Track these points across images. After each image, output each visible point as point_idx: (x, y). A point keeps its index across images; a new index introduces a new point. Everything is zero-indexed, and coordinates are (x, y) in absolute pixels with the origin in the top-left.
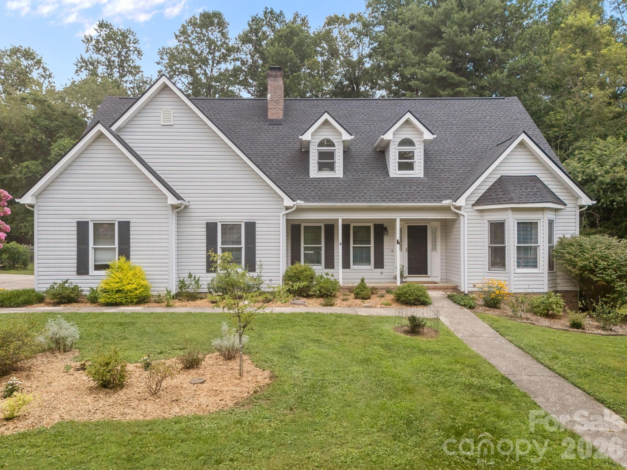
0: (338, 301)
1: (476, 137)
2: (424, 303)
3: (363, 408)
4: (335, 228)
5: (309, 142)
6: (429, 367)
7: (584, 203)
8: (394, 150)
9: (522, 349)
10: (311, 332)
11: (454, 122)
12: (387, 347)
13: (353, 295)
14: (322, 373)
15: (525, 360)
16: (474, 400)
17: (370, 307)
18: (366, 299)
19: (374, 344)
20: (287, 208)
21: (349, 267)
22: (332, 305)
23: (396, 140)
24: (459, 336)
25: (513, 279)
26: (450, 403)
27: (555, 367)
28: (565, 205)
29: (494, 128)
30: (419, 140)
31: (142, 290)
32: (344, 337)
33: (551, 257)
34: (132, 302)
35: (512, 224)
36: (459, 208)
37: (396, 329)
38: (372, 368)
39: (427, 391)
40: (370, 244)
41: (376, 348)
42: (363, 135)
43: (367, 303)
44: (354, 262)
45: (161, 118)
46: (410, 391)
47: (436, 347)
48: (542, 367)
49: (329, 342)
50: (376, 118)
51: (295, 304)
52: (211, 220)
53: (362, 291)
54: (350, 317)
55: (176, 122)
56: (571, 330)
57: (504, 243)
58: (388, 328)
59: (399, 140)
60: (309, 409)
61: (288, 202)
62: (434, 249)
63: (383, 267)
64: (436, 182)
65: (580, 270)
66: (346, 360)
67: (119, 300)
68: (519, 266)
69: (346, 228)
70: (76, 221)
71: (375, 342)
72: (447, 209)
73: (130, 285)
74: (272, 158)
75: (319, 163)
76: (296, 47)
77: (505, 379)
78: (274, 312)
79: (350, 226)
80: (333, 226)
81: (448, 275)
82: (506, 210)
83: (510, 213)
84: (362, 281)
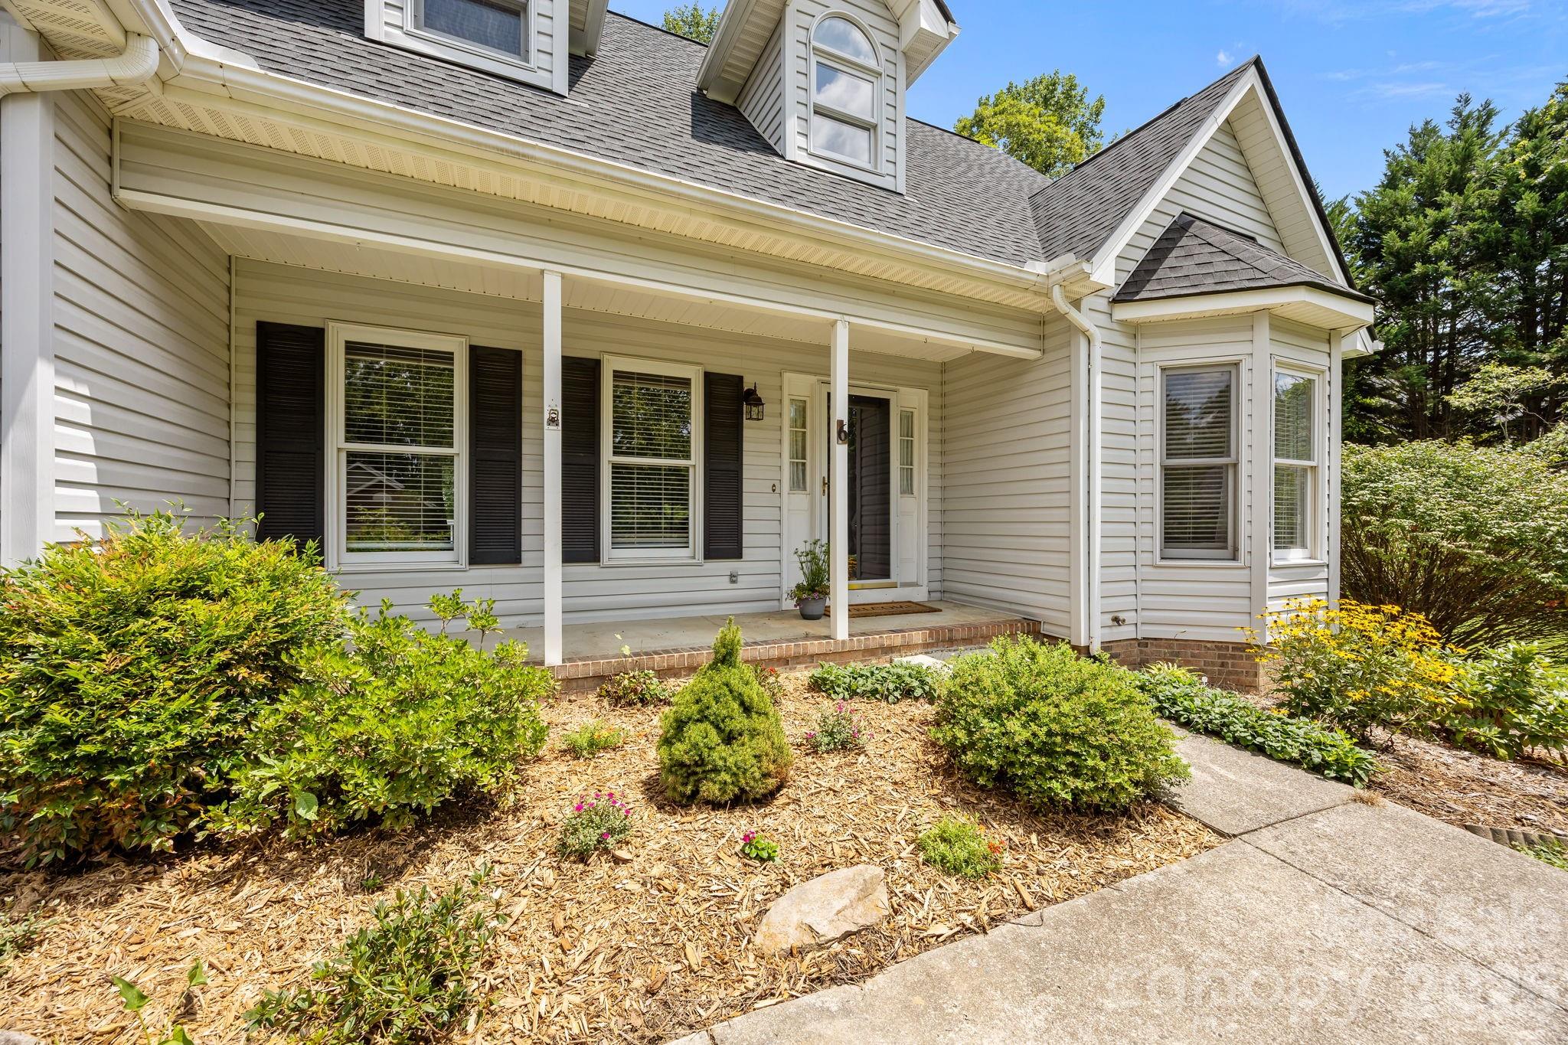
4: (527, 370)
8: (803, 50)
21: (594, 557)
25: (1268, 590)
35: (1267, 377)
40: (688, 457)
53: (729, 738)
62: (908, 489)
79: (597, 364)
80: (514, 358)
81: (950, 575)
82: (1246, 320)
83: (1263, 333)
84: (725, 657)
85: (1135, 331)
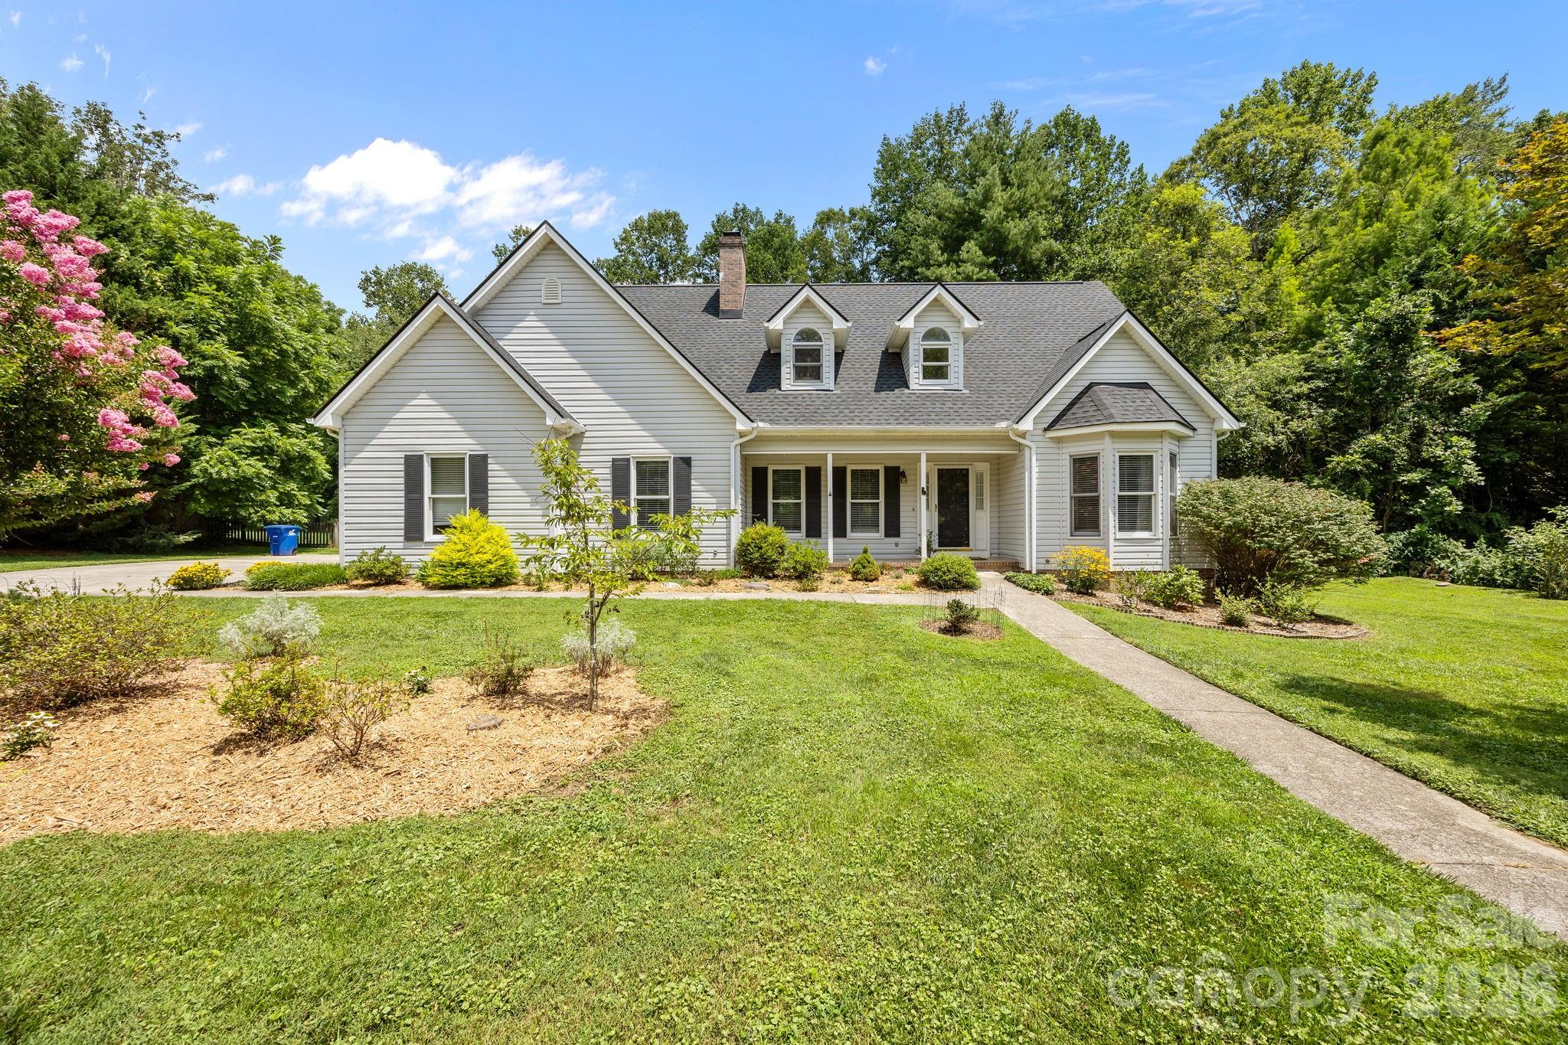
0: (824, 585)
1: (1043, 334)
2: (969, 587)
3: (858, 797)
4: (822, 473)
5: (779, 334)
6: (999, 693)
7: (1226, 426)
8: (916, 347)
9: (1163, 658)
10: (770, 630)
11: (1008, 314)
12: (912, 655)
13: (849, 576)
14: (774, 706)
15: (1184, 682)
16: (1125, 774)
17: (878, 592)
18: (872, 581)
19: (885, 651)
20: (742, 435)
21: (844, 535)
22: (812, 590)
23: (919, 330)
24: (1041, 636)
25: (1112, 549)
26: (1069, 781)
27: (1254, 693)
28: (1194, 429)
29: (1069, 321)
30: (955, 330)
31: (500, 563)
32: (829, 638)
33: (1175, 514)
34: (483, 583)
35: (1111, 458)
36: (1023, 435)
37: (924, 625)
38: (879, 694)
39: (1006, 749)
40: (878, 498)
41: (888, 656)
42: (867, 331)
43: (872, 586)
44: (852, 526)
45: (543, 293)
46: (966, 748)
47: (1005, 657)
48: (1224, 693)
49: (799, 647)
50: (886, 309)
51: (751, 588)
52: (620, 454)
53: (864, 567)
54: (843, 607)
55: (565, 299)
56: (1227, 627)
57: (1096, 491)
58: (909, 622)
59: (923, 331)
60: (718, 799)
61: (742, 424)
62: (980, 506)
63: (898, 536)
64: (985, 397)
65: (1227, 532)
66: (829, 680)
67: (461, 580)
68: (1121, 529)
69: (839, 473)
70: (402, 455)
71: (886, 646)
72: (1003, 439)
73: (480, 555)
74: (722, 363)
75: (796, 367)
76: (777, 250)
77: (1165, 721)
78: (712, 598)
79: (845, 468)
80: (818, 469)
81: (1002, 546)
82: (1100, 436)
83: (1108, 440)
84: (865, 551)
85: (1059, 440)
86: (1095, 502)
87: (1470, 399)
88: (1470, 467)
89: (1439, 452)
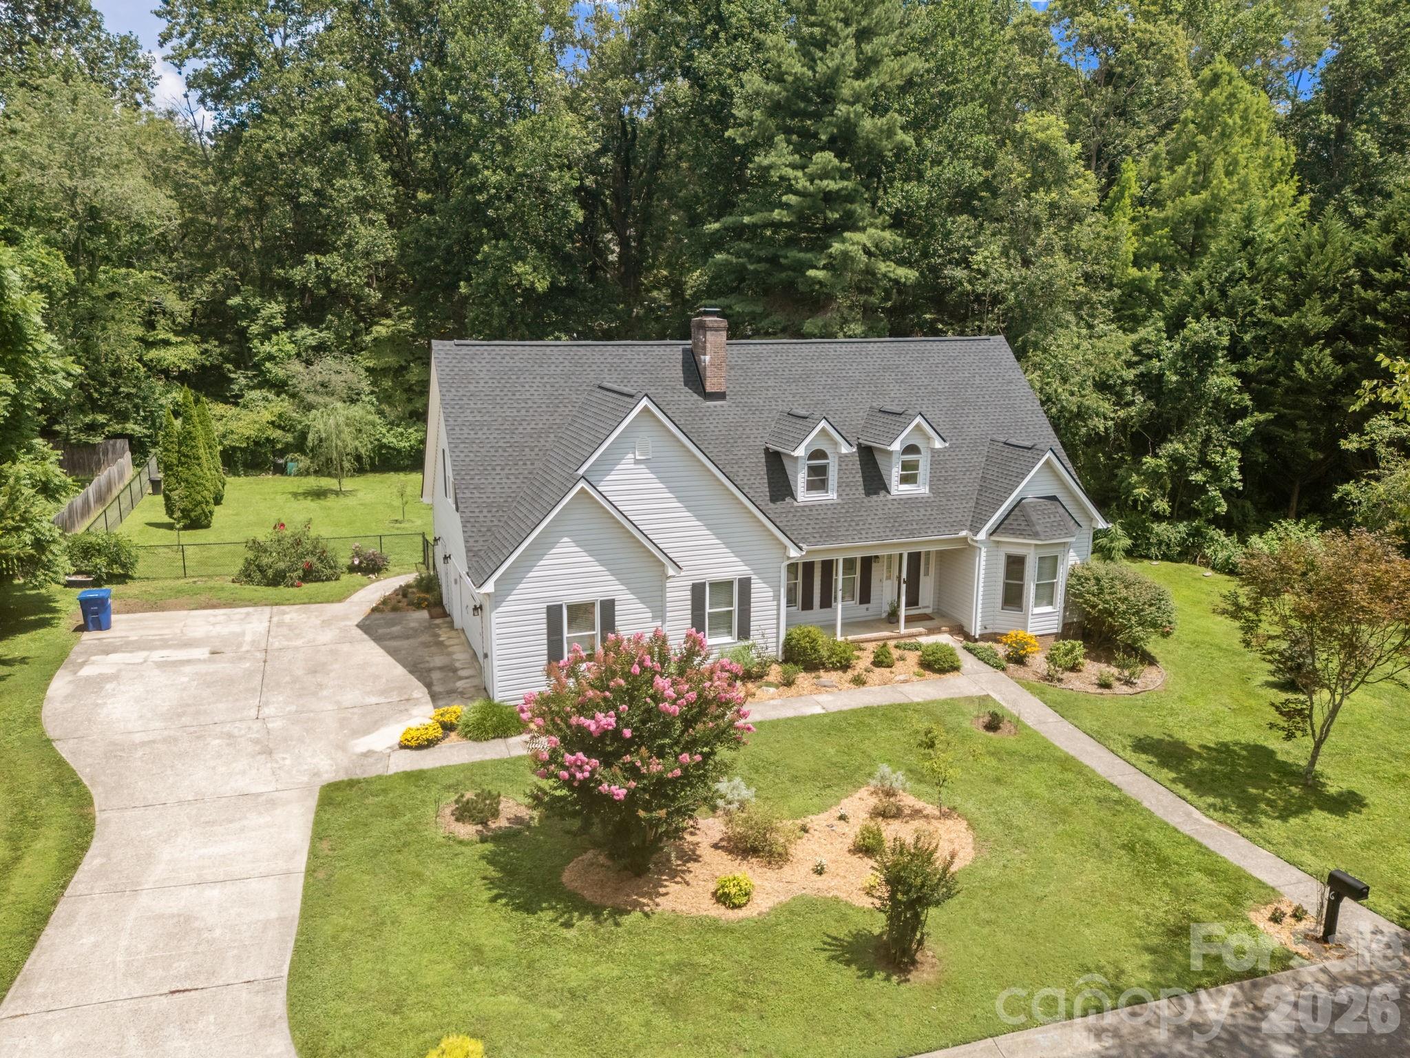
2: (957, 669)
8: (897, 460)
22: (864, 683)
24: (1030, 724)
25: (1030, 620)
28: (1081, 527)
30: (926, 447)
35: (1034, 559)
45: (637, 451)
51: (825, 687)
52: (702, 580)
55: (654, 455)
57: (1022, 580)
59: (903, 447)
61: (794, 553)
62: (927, 574)
63: (868, 603)
64: (944, 501)
68: (1037, 606)
70: (545, 605)
75: (808, 482)
82: (1028, 545)
85: (998, 544)
86: (1020, 588)
87: (1243, 413)
88: (1235, 474)
89: (1218, 458)
